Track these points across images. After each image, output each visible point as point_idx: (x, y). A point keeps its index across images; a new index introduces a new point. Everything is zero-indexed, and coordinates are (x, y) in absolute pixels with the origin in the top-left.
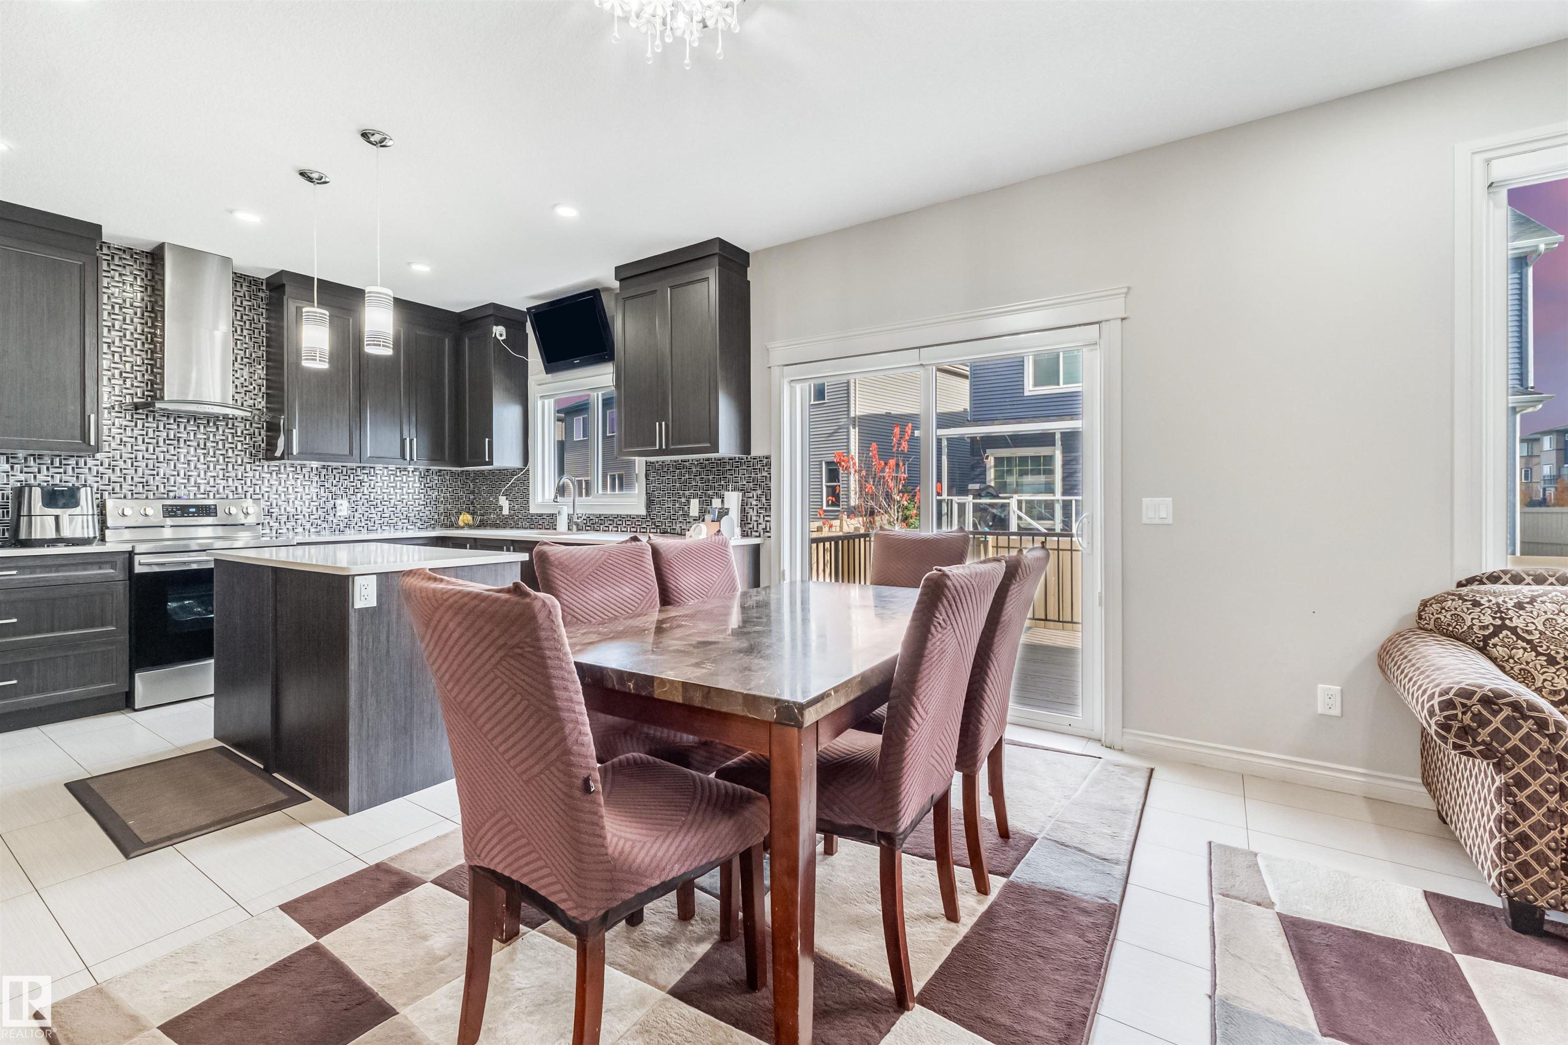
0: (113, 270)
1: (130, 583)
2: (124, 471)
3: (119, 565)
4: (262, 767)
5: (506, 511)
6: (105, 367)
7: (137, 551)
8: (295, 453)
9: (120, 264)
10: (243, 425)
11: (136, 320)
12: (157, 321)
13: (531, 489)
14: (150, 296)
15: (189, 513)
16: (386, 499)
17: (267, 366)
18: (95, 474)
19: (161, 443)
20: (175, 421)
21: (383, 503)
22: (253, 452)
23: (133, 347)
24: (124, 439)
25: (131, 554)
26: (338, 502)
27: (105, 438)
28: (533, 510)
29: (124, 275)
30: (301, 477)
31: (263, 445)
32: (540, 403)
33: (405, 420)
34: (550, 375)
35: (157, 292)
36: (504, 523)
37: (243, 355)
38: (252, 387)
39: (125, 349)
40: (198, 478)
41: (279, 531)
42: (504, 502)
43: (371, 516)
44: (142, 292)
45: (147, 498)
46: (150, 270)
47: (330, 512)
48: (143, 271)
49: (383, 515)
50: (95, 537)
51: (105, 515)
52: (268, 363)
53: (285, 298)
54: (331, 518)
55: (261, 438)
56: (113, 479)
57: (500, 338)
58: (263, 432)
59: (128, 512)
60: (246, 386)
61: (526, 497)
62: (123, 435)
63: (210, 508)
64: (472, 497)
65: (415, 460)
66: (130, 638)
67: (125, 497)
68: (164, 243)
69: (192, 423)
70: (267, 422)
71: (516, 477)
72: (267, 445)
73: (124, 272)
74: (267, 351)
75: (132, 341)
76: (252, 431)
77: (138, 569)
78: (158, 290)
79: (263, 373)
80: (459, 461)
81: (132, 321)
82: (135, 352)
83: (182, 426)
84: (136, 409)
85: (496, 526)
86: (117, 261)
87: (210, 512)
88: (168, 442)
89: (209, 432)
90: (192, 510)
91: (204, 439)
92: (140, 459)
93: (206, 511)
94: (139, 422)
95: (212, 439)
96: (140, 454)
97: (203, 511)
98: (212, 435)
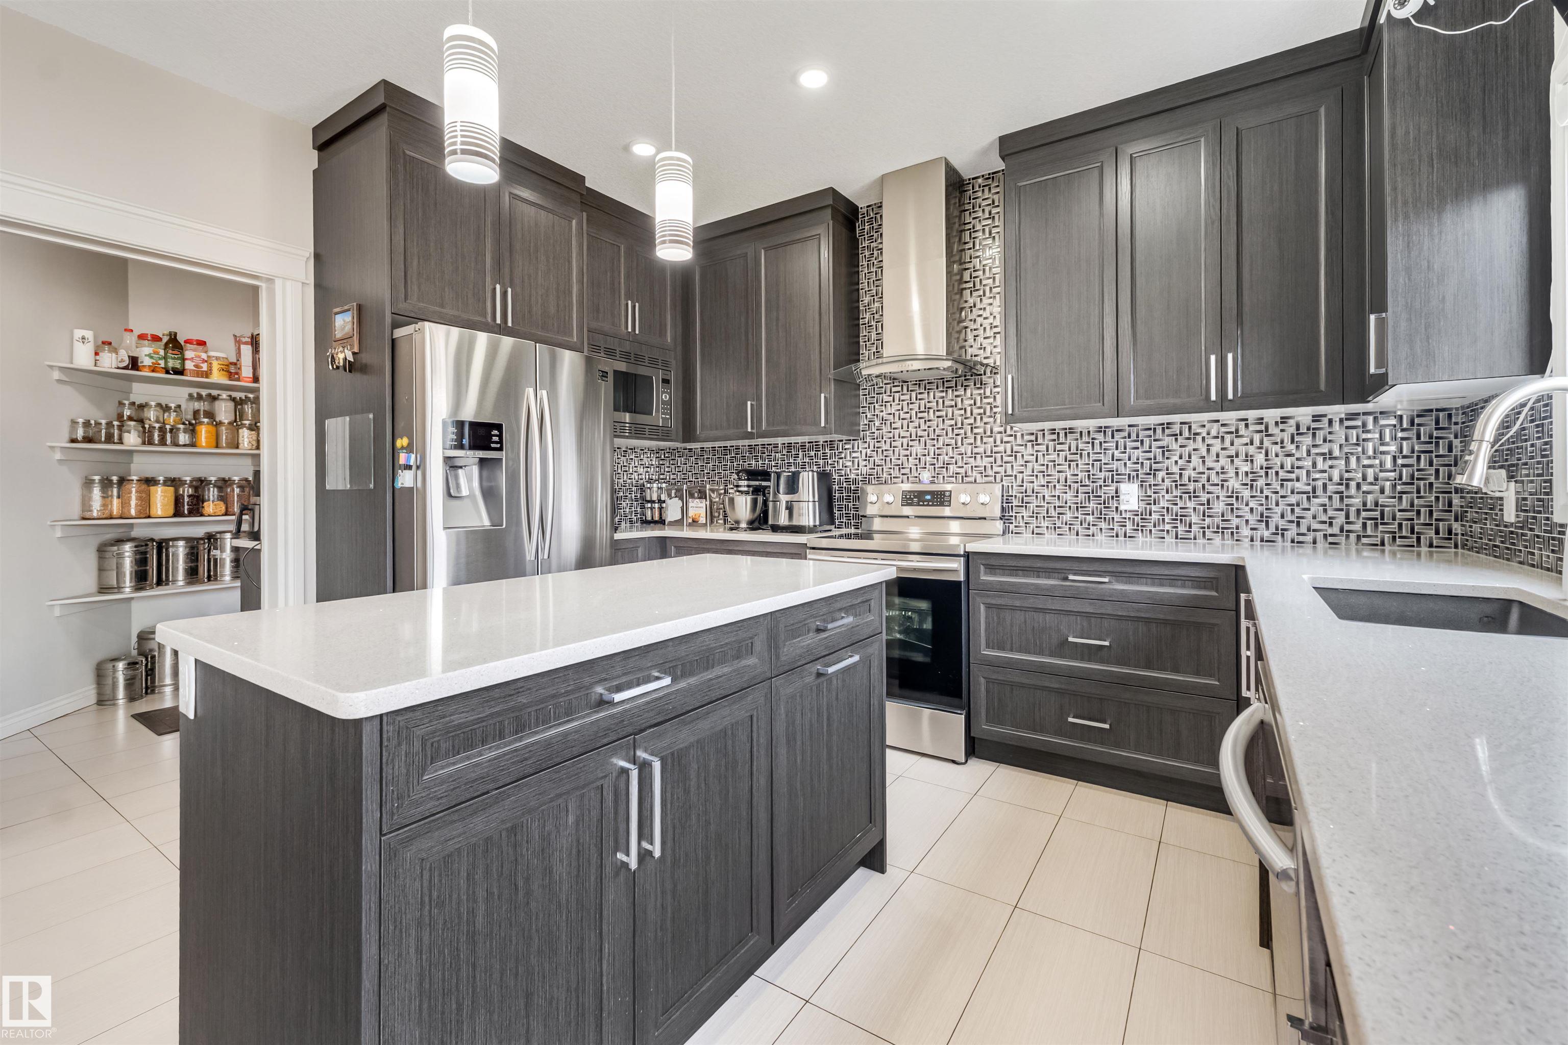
2: (885, 453)
8: (1010, 412)
15: (925, 501)
16: (1214, 480)
19: (914, 418)
21: (1209, 488)
30: (1066, 447)
43: (1183, 512)
47: (1110, 502)
49: (1209, 513)
54: (1111, 514)
59: (874, 499)
61: (1547, 467)
62: (884, 412)
63: (945, 496)
71: (1526, 409)
87: (944, 501)
88: (920, 415)
89: (956, 396)
90: (928, 497)
91: (952, 406)
92: (897, 438)
93: (941, 498)
94: (897, 395)
95: (960, 406)
96: (897, 432)
97: (937, 498)
98: (959, 399)
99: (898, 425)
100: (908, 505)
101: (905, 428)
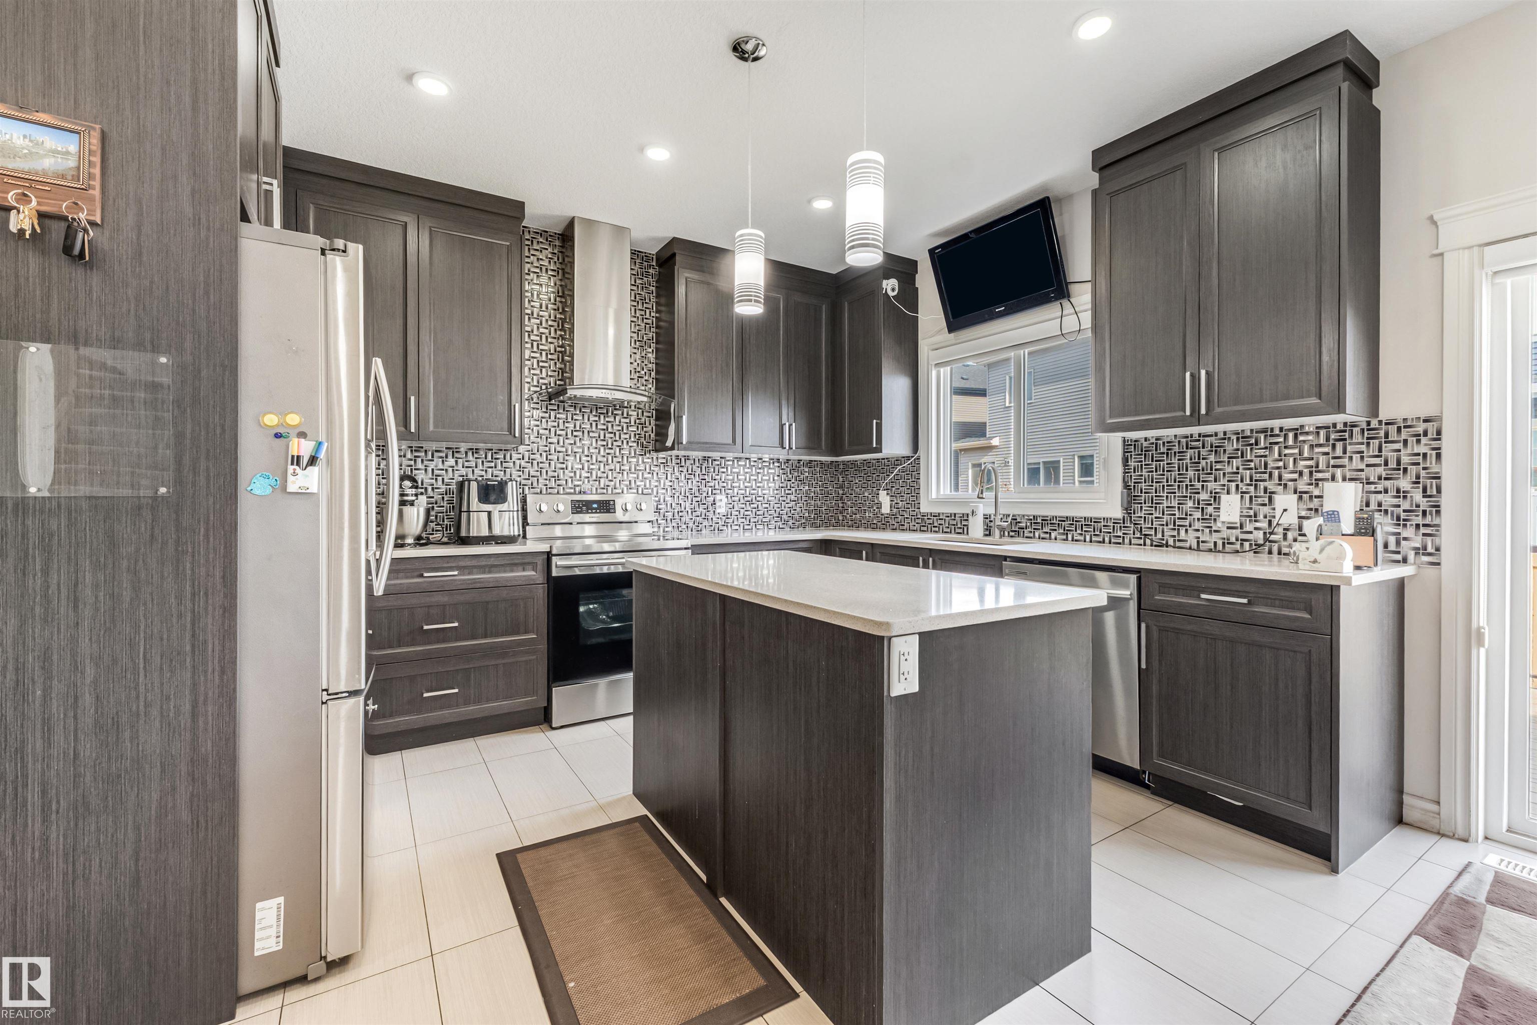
0: (532, 255)
1: (548, 587)
2: (541, 465)
3: (539, 567)
4: (704, 877)
5: (886, 509)
6: (527, 357)
7: (554, 552)
8: (684, 443)
9: (538, 248)
10: (635, 413)
11: (550, 306)
12: (566, 306)
13: (922, 481)
14: (561, 280)
15: (592, 509)
16: (760, 494)
17: (657, 349)
18: (518, 468)
19: (569, 436)
20: (580, 411)
21: (758, 499)
22: (645, 443)
23: (548, 335)
24: (541, 431)
25: (549, 555)
26: (718, 497)
27: (527, 431)
28: (923, 509)
29: (541, 259)
30: (685, 470)
31: (653, 436)
32: (934, 373)
33: (784, 403)
34: (952, 335)
35: (567, 276)
36: (884, 524)
37: (636, 339)
38: (643, 372)
39: (541, 337)
40: (599, 472)
41: (667, 529)
42: (885, 499)
43: (746, 513)
44: (555, 276)
45: (558, 493)
46: (561, 252)
47: (710, 508)
48: (555, 254)
49: (758, 513)
50: (519, 535)
51: (526, 511)
52: (658, 346)
53: (676, 268)
54: (711, 515)
55: (651, 428)
56: (532, 473)
57: (891, 294)
58: (653, 422)
59: (544, 508)
60: (639, 372)
61: (914, 490)
62: (540, 427)
63: (609, 504)
64: (841, 492)
65: (794, 448)
66: (548, 648)
67: (541, 492)
68: (574, 218)
69: (594, 413)
70: (656, 410)
71: (900, 467)
72: (656, 435)
73: (541, 257)
74: (656, 333)
75: (547, 328)
76: (643, 420)
77: (554, 573)
78: (568, 273)
79: (652, 357)
80: (836, 449)
81: (547, 308)
82: (549, 340)
83: (586, 417)
84: (550, 400)
85: (874, 528)
86: (536, 246)
87: (610, 509)
88: (575, 433)
89: (608, 422)
90: (595, 506)
91: (604, 430)
92: (553, 451)
93: (606, 506)
94: (553, 413)
95: (610, 430)
96: (553, 446)
97: (603, 506)
98: (610, 425)
99: (555, 440)
100: (578, 512)
101: (561, 444)
